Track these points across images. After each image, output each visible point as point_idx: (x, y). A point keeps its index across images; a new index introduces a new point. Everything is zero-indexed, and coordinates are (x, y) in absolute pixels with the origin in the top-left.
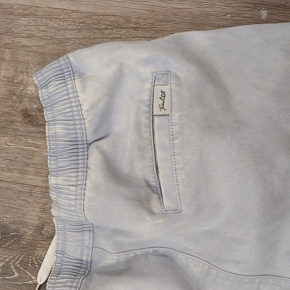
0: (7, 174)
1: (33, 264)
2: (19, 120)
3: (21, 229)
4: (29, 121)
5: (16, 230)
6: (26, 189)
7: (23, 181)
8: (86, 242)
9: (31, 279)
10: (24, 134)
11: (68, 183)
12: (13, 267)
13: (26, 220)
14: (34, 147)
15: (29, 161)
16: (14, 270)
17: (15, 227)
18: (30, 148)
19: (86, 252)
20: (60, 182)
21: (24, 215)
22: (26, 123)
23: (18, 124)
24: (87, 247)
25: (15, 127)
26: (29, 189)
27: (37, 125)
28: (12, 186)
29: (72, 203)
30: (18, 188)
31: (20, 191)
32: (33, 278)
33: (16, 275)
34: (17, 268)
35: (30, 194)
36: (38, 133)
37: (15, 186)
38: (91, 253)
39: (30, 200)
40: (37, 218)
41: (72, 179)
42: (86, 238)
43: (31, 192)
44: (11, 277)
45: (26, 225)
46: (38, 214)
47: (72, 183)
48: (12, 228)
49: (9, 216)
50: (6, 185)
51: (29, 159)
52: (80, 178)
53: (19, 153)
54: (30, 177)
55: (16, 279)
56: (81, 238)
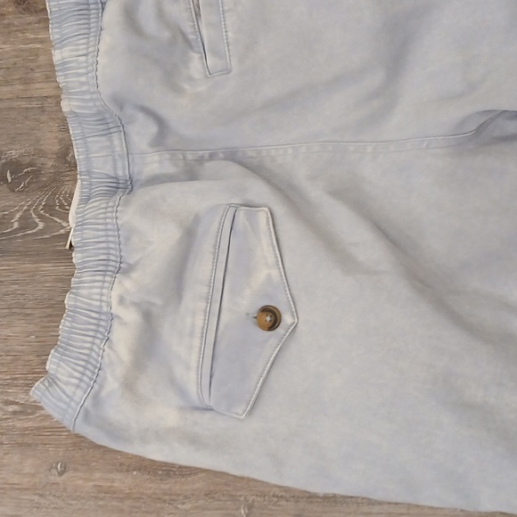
0: (5, 89)
1: (61, 206)
2: (11, 10)
3: (37, 162)
4: (24, 10)
5: (31, 165)
6: (34, 104)
7: (29, 94)
8: (118, 149)
9: (63, 227)
10: (21, 28)
11: (76, 53)
12: (34, 216)
13: (42, 148)
14: (37, 43)
15: (32, 65)
16: (37, 220)
17: (28, 160)
18: (30, 45)
19: (119, 164)
20: (65, 54)
21: (38, 140)
22: (21, 13)
23: (10, 17)
24: (120, 155)
25: (6, 22)
26: (40, 103)
27: (36, 12)
28: (16, 104)
29: (83, 79)
30: (24, 104)
31: (27, 108)
32: (64, 224)
33: (41, 225)
34: (40, 216)
35: (42, 109)
36: (39, 22)
37: (19, 103)
38: (127, 163)
39: (44, 118)
40: (56, 141)
41: (81, 47)
42: (116, 142)
43: (42, 107)
44: (34, 231)
45: (42, 153)
46: (57, 134)
47: (81, 53)
48: (24, 163)
49: (17, 147)
50: (7, 104)
51: (32, 61)
52: (91, 44)
53: (17, 57)
54: (38, 86)
55: (42, 232)
56: (109, 143)
